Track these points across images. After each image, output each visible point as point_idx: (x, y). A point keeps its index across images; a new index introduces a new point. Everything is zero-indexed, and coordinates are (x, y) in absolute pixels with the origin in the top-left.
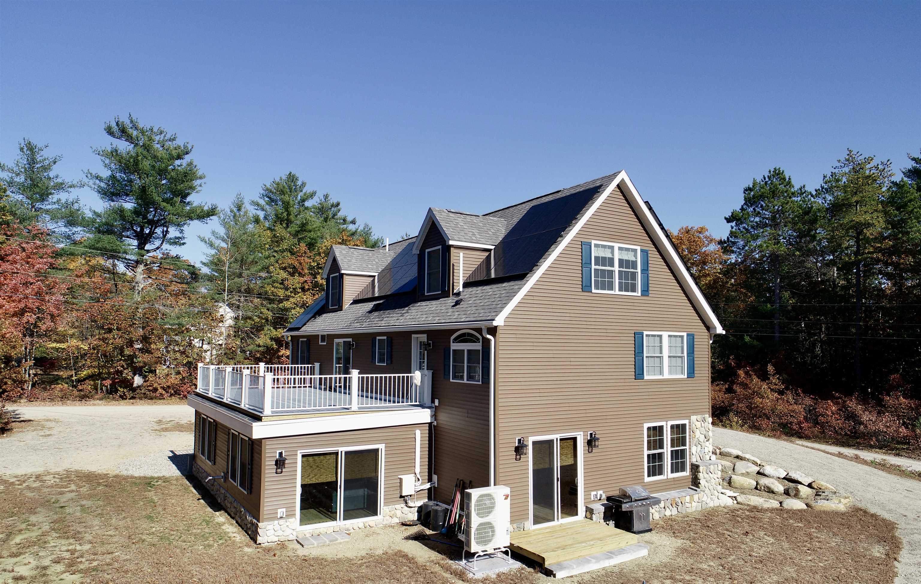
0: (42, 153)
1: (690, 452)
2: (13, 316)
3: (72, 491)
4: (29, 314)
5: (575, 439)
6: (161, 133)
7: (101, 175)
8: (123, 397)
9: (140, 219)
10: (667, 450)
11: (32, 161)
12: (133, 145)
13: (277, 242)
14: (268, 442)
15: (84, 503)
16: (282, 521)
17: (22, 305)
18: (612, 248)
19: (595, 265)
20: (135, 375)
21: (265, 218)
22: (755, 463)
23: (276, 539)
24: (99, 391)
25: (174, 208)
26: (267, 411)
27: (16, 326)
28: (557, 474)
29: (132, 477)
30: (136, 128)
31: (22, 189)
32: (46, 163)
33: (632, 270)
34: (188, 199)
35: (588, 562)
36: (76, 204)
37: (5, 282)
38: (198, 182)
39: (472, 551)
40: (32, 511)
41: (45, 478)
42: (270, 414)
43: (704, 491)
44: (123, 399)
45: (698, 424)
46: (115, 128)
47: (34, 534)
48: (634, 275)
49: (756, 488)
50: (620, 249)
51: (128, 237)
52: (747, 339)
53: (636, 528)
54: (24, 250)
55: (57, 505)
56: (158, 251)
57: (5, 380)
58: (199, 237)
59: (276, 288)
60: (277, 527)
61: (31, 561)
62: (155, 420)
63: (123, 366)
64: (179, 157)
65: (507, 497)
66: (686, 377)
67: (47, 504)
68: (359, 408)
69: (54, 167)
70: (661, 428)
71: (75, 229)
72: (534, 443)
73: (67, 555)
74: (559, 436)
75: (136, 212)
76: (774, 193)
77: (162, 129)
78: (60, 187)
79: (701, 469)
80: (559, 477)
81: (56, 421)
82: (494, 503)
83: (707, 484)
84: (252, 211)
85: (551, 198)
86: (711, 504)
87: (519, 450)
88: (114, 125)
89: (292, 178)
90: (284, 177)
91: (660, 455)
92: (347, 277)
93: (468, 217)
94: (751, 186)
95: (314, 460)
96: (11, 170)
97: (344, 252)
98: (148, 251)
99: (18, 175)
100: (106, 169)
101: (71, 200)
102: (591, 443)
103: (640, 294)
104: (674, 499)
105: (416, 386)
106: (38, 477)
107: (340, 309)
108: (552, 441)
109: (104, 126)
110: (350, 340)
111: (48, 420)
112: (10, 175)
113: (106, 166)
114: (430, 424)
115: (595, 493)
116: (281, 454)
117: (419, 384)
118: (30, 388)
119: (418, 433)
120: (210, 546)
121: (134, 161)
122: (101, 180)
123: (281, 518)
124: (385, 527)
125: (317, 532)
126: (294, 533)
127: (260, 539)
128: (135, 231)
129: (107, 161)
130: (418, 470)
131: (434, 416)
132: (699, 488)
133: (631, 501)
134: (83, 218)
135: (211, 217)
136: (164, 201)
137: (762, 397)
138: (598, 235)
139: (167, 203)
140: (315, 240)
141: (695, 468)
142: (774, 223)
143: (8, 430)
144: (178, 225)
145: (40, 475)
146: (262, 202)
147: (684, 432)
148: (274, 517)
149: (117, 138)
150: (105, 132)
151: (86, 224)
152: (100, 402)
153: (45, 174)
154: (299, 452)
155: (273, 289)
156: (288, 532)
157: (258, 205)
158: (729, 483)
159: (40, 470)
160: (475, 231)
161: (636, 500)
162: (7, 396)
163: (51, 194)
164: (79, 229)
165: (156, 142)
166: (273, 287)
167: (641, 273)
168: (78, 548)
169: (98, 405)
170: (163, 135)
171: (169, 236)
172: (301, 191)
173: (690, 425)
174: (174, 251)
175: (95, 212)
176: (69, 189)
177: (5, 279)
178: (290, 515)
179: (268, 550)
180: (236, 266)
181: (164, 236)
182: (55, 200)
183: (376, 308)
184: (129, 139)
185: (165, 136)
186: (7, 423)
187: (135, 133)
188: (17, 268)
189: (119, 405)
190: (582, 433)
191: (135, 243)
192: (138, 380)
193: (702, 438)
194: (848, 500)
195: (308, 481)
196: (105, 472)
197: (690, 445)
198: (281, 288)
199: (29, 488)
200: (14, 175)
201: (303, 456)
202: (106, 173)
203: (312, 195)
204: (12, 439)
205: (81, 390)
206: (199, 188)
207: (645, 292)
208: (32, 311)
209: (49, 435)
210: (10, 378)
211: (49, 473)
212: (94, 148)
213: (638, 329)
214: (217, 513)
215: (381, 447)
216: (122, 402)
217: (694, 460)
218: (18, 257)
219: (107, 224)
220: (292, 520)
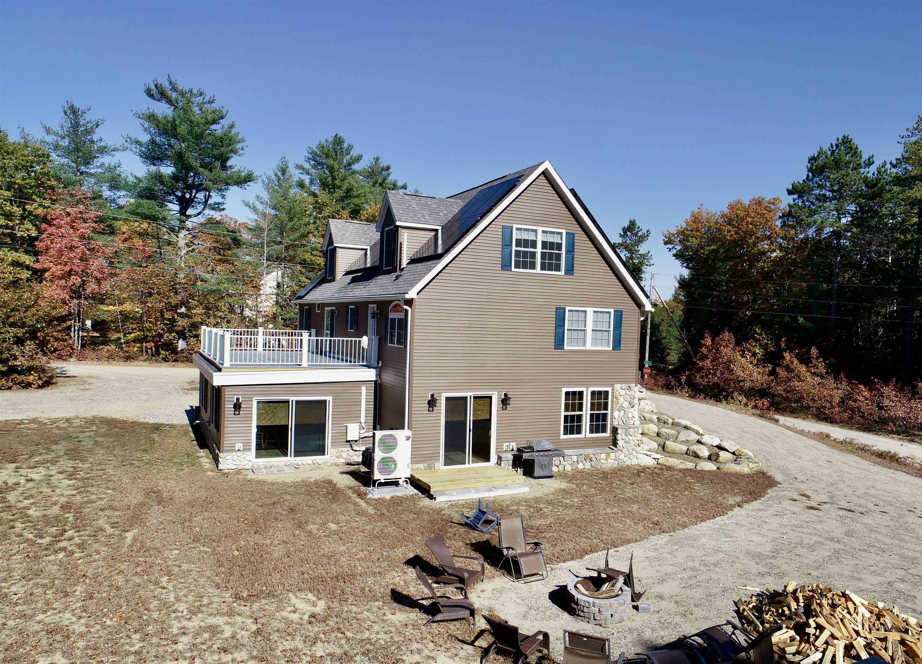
0: (85, 116)
1: (612, 416)
2: (60, 278)
3: (93, 431)
4: (75, 277)
5: (490, 398)
6: (201, 95)
7: (140, 140)
8: (165, 360)
9: (180, 185)
10: (586, 413)
11: (76, 125)
12: (173, 108)
13: (319, 208)
14: (227, 389)
15: (97, 439)
16: (239, 454)
17: (68, 268)
18: (535, 231)
19: (516, 246)
20: (179, 339)
21: (311, 182)
22: (698, 433)
23: (234, 467)
24: (144, 354)
25: (212, 174)
26: (227, 363)
27: (63, 288)
28: (469, 425)
29: (148, 424)
30: (176, 91)
31: (67, 152)
32: (89, 126)
33: (557, 252)
34: (229, 163)
35: (469, 492)
36: (118, 169)
37: (52, 246)
38: (239, 146)
39: (375, 478)
40: (56, 443)
41: (73, 421)
42: (229, 366)
43: (621, 451)
44: (166, 361)
45: (623, 392)
46: (154, 91)
47: (49, 457)
48: (558, 257)
49: (686, 453)
50: (544, 232)
51: (170, 202)
52: (801, 320)
53: (536, 474)
54: (68, 214)
55: (77, 440)
56: (200, 216)
57: (47, 338)
58: (243, 201)
59: (316, 255)
60: (235, 458)
61: (43, 471)
62: (188, 381)
63: (163, 330)
64: (214, 122)
65: (408, 438)
66: (611, 349)
67: (68, 437)
68: (309, 365)
69: (97, 130)
70: (581, 393)
71: (119, 194)
72: (447, 399)
73: (71, 470)
74: (472, 394)
75: (175, 178)
76: (837, 164)
77: (202, 91)
78: (103, 150)
79: (619, 431)
80: (471, 428)
81: (97, 378)
82: (396, 442)
83: (625, 445)
84: (296, 175)
85: (498, 182)
86: (629, 463)
87: (432, 403)
88: (153, 87)
89: (338, 141)
90: (331, 139)
91: (579, 417)
92: (340, 250)
93: (423, 199)
94: (816, 156)
95: (269, 406)
96: (56, 134)
97: (339, 226)
98: (189, 216)
99: (63, 138)
100: (146, 133)
101: (113, 164)
102: (505, 402)
103: (563, 274)
104: (588, 455)
105: (363, 349)
106: (68, 420)
107: (333, 280)
108: (465, 399)
109: (143, 88)
110: (334, 308)
111: (90, 377)
112: (55, 138)
113: (145, 130)
114: (376, 382)
115: (508, 444)
116: (238, 399)
117: (366, 347)
118: (79, 348)
119: (364, 389)
120: (182, 470)
121: (172, 125)
122: (141, 145)
123: (239, 450)
124: (332, 465)
125: (271, 464)
126: (250, 464)
127: (220, 466)
128: (177, 196)
129: (146, 125)
130: (363, 420)
131: (379, 375)
132: (616, 447)
133: (533, 451)
134: (127, 183)
135: (248, 183)
136: (201, 166)
137: (801, 381)
138: (518, 219)
139: (205, 169)
140: (359, 206)
141: (615, 430)
142: (839, 196)
143: (54, 383)
144: (220, 190)
145: (70, 419)
146: (307, 166)
147: (606, 398)
148: (232, 450)
149: (157, 100)
150: (145, 94)
151: (128, 187)
152: (143, 363)
153: (89, 137)
154: (254, 398)
155: (311, 257)
156: (245, 462)
157: (303, 169)
158: (663, 448)
159: (71, 415)
160: (426, 213)
161: (538, 451)
162: (58, 355)
163: (95, 157)
164: (123, 193)
165: (195, 105)
166: (312, 255)
167: (566, 254)
168: (81, 465)
169: (142, 366)
170: (202, 97)
171: (210, 201)
172: (349, 154)
173: (613, 393)
174: (217, 215)
175: (136, 177)
176: (112, 152)
177: (52, 243)
178: (247, 449)
179: (227, 475)
180: (275, 233)
181: (206, 201)
182: (98, 164)
183: (354, 280)
184: (169, 101)
185: (204, 98)
186: (51, 377)
187: (174, 95)
188: (62, 232)
189: (161, 366)
190: (496, 393)
191: (177, 208)
192: (181, 345)
193: (626, 405)
194: (757, 465)
195: (264, 423)
196: (125, 419)
197: (612, 410)
198: (320, 256)
199: (58, 428)
200: (59, 139)
201: (258, 402)
202: (145, 138)
203: (359, 159)
204: (55, 391)
205: (127, 352)
206: (241, 152)
207: (570, 270)
208: (77, 274)
209: (87, 389)
210: (52, 336)
211: (78, 418)
212: (134, 111)
213: (561, 305)
214: (202, 450)
215: (329, 398)
216: (164, 364)
217: (615, 423)
218: (63, 222)
219: (148, 189)
220: (248, 453)
